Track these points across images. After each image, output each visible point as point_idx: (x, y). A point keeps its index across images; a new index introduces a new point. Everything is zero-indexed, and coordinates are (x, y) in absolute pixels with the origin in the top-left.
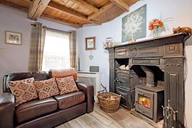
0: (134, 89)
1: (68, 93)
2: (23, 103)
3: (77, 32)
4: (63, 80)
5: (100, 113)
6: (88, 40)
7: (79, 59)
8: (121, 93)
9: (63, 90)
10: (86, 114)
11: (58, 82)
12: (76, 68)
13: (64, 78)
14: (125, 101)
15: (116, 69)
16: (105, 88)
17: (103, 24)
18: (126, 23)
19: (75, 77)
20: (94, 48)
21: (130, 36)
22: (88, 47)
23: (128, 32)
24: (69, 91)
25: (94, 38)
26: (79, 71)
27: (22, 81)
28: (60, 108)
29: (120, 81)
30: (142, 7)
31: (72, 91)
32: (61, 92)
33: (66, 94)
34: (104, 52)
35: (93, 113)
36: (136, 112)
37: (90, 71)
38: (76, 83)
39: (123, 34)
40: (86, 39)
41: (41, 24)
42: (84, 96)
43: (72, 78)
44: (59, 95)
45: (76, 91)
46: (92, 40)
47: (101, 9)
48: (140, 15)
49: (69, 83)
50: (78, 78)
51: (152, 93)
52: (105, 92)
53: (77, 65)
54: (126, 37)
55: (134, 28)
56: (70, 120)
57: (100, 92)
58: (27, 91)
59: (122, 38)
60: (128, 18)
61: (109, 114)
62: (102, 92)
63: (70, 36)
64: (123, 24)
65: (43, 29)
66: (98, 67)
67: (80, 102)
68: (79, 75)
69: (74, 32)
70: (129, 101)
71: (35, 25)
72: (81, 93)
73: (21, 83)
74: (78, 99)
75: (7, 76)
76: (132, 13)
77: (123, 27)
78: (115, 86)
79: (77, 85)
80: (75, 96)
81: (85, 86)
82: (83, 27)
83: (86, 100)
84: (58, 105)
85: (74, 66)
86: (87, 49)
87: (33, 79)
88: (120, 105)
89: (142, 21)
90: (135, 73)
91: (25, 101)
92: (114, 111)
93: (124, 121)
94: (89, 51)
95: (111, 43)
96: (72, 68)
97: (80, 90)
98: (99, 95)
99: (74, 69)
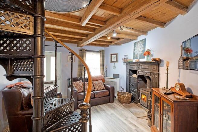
0: (140, 90)
1: (99, 90)
2: (79, 93)
3: (105, 51)
4: (96, 82)
5: (118, 103)
6: (112, 56)
7: (106, 69)
8: (133, 92)
9: (96, 88)
10: (109, 103)
11: (94, 84)
12: (104, 75)
13: (97, 81)
14: (135, 98)
15: (131, 76)
16: (124, 89)
17: (122, 45)
18: (136, 47)
19: (103, 81)
20: (117, 61)
21: (137, 56)
22: (113, 60)
23: (137, 53)
24: (100, 89)
25: (116, 54)
26: (106, 76)
27: (77, 82)
28: (95, 97)
29: (132, 85)
30: (143, 39)
31: (101, 89)
32: (96, 89)
33: (98, 90)
34: (123, 64)
35: (114, 103)
36: (140, 105)
37: (114, 77)
38: (104, 85)
39: (134, 54)
40: (111, 55)
41: (84, 49)
42: (108, 92)
43: (101, 81)
44: (95, 91)
45: (104, 89)
46: (115, 56)
47: (119, 40)
48: (143, 44)
49: (100, 84)
50: (105, 81)
51: (147, 92)
52: (123, 91)
53: (105, 73)
54: (135, 56)
55: (139, 52)
56: (101, 104)
57: (119, 92)
58: (80, 87)
59: (134, 57)
60: (137, 44)
61: (123, 105)
62: (120, 91)
63: (100, 54)
64: (134, 47)
65: (85, 52)
66: (119, 75)
67: (106, 95)
68: (106, 80)
69: (103, 51)
70: (137, 97)
71: (81, 50)
72: (106, 90)
73: (77, 83)
74: (105, 94)
75: (69, 79)
76: (139, 41)
77: (134, 50)
78: (129, 88)
79: (105, 86)
80: (103, 92)
81: (109, 86)
82: (109, 47)
83: (109, 95)
84: (94, 95)
85: (103, 74)
86: (112, 62)
87: (81, 81)
88: (131, 100)
89: (143, 48)
90: (142, 80)
91: (79, 92)
92: (126, 103)
93: (131, 108)
94: (113, 63)
95: (127, 59)
96: (101, 75)
97: (106, 89)
98: (118, 93)
99: (103, 75)
